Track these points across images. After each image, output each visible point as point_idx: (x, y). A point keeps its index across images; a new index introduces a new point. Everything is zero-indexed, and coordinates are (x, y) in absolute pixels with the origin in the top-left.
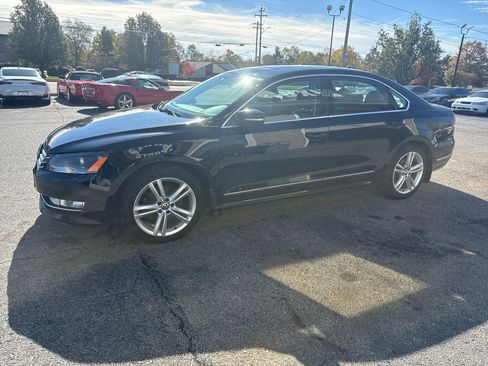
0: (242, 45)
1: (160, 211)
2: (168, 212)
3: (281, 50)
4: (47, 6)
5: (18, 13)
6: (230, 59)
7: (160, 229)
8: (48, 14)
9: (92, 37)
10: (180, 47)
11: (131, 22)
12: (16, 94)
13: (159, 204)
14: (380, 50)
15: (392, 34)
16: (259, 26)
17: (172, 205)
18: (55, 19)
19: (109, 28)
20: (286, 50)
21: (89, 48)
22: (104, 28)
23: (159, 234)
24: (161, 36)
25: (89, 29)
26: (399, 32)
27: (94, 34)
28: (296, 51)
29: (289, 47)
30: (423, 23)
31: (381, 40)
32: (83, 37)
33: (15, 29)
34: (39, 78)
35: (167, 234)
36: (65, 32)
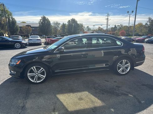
0: (102, 25)
1: (35, 75)
2: (38, 76)
3: (116, 26)
4: (48, 19)
5: (41, 21)
6: (100, 29)
7: (35, 80)
8: (48, 20)
9: (60, 26)
10: (84, 27)
11: (69, 21)
12: (33, 43)
13: (35, 73)
14: (148, 23)
16: (107, 19)
17: (39, 74)
18: (50, 22)
19: (64, 23)
20: (118, 26)
21: (59, 29)
22: (63, 23)
23: (35, 82)
24: (78, 24)
25: (59, 24)
27: (61, 25)
28: (122, 26)
29: (119, 25)
31: (149, 20)
32: (58, 26)
33: (40, 25)
34: (39, 38)
35: (37, 82)
36: (53, 25)
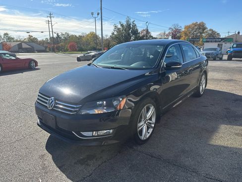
3: (60, 34)
6: (31, 40)
13: (144, 121)
14: (115, 33)
15: (119, 26)
16: (50, 22)
17: (148, 120)
26: (122, 25)
28: (68, 34)
29: (64, 33)
30: (131, 21)
31: (115, 29)
